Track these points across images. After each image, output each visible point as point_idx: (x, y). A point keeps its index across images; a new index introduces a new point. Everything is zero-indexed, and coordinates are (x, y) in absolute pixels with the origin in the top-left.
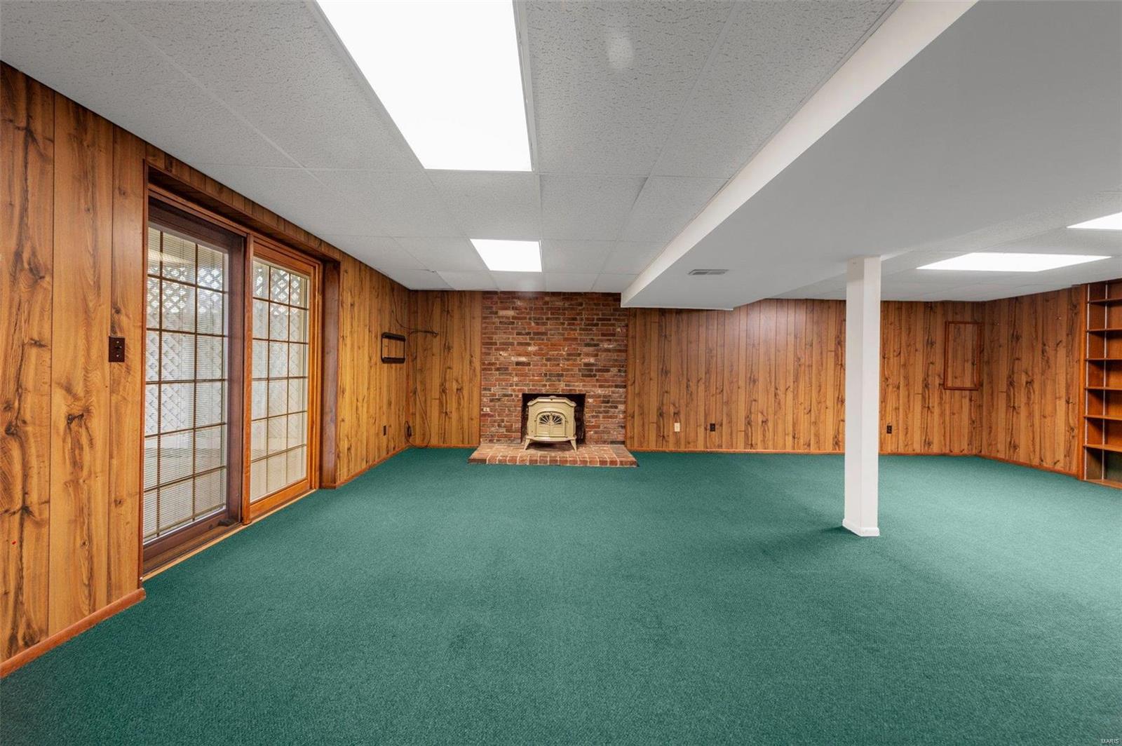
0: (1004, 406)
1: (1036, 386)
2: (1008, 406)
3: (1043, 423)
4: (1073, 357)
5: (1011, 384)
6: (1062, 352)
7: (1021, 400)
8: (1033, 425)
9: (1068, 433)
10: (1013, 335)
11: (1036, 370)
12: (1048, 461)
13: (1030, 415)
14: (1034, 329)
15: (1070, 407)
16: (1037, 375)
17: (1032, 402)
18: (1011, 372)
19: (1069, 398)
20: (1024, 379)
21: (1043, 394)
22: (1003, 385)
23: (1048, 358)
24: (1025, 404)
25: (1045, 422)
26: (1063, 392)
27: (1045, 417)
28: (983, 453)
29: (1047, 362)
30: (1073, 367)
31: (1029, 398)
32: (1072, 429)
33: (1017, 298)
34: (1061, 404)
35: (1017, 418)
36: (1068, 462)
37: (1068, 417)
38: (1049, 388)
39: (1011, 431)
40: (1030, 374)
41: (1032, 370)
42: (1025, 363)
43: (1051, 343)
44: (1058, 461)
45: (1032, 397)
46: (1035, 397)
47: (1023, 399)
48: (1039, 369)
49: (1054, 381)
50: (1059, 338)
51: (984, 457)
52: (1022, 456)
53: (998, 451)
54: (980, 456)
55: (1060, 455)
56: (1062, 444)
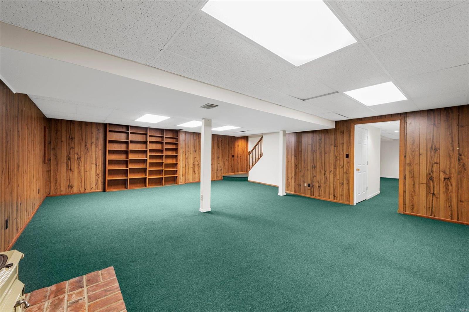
0: (65, 170)
1: (83, 159)
2: (67, 169)
3: (85, 174)
4: (98, 149)
5: (69, 159)
6: (94, 147)
7: (74, 166)
8: (81, 176)
9: (96, 177)
10: (70, 137)
11: (82, 153)
12: (88, 189)
13: (80, 172)
14: (81, 136)
15: (97, 167)
16: (82, 155)
17: (80, 166)
18: (69, 153)
19: (97, 163)
20: (76, 156)
21: (85, 163)
22: (64, 159)
23: (88, 148)
24: (77, 167)
25: (86, 174)
26: (94, 161)
27: (87, 172)
28: (51, 194)
29: (88, 149)
30: (98, 152)
31: (79, 165)
32: (98, 175)
33: (71, 121)
34: (94, 166)
35: (73, 174)
36: (97, 187)
37: (97, 171)
38: (88, 160)
39: (69, 180)
40: (79, 154)
41: (80, 153)
42: (77, 149)
43: (89, 142)
44: (93, 188)
45: (80, 164)
46: (82, 165)
47: (76, 165)
48: (83, 153)
49: (91, 158)
50: (93, 141)
51: (52, 196)
52: (75, 190)
53: (61, 191)
54: (50, 196)
55: (93, 185)
56: (94, 182)
